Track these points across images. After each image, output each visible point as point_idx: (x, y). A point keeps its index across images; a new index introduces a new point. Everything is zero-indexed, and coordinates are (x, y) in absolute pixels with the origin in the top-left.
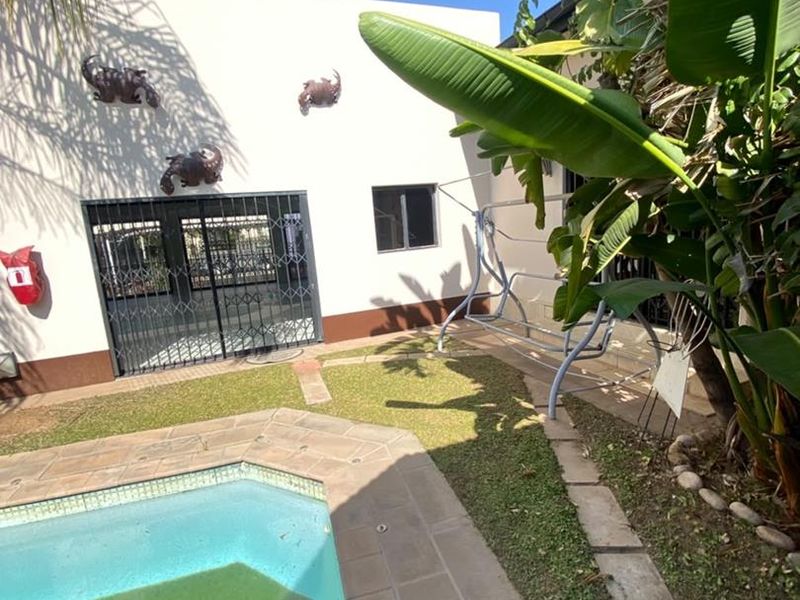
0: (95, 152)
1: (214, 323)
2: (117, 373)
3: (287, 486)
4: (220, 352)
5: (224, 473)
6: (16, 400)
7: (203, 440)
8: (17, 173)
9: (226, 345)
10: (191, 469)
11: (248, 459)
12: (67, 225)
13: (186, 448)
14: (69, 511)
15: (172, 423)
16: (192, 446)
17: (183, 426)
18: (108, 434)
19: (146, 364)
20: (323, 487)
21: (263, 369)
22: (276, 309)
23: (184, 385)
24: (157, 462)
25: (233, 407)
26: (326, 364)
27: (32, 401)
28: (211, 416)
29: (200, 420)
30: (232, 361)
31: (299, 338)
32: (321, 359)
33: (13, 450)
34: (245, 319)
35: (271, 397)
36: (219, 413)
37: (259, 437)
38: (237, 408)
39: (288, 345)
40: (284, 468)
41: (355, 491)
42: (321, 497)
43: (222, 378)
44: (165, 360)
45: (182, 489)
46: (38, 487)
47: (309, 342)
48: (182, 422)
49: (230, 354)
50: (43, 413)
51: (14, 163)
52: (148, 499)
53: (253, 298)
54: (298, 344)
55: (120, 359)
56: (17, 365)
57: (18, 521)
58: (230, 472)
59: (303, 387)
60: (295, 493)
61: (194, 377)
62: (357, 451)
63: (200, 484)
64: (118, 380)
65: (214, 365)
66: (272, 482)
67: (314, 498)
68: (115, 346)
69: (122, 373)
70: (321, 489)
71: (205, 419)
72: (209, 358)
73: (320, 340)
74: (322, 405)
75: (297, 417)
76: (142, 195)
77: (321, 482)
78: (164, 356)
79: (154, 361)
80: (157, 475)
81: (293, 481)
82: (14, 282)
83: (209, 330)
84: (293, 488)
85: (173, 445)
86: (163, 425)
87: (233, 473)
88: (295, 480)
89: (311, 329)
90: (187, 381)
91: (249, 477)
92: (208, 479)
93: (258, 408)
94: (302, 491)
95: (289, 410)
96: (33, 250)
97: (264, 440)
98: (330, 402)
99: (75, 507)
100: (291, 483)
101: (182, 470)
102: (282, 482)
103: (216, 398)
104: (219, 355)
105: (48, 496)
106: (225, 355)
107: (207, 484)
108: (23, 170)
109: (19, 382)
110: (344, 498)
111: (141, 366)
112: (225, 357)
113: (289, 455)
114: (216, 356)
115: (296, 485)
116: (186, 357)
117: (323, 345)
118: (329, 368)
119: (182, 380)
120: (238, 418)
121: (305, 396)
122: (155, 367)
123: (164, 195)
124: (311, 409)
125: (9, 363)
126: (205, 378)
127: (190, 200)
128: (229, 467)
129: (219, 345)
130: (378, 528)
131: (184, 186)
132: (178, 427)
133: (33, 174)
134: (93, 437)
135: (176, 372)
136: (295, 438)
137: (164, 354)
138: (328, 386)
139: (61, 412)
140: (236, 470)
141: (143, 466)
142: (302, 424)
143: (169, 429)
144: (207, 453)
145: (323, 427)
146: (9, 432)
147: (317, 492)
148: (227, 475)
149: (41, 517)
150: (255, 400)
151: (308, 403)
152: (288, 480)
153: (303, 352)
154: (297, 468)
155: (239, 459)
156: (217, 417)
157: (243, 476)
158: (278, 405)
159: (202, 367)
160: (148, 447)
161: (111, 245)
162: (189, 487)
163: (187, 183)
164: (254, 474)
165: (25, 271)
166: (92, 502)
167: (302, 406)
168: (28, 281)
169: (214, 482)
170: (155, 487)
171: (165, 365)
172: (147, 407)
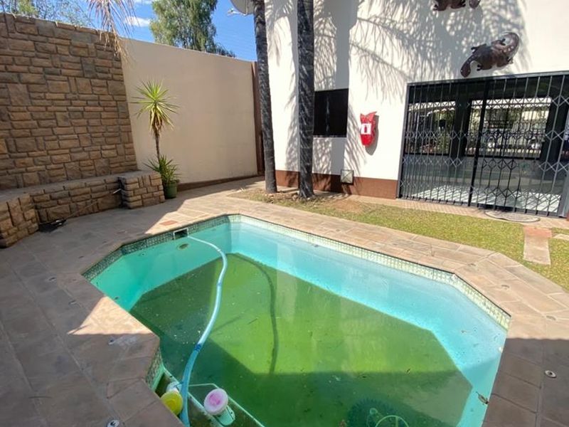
0: (425, 47)
1: (469, 181)
2: (398, 196)
3: (481, 305)
4: (467, 201)
5: (439, 275)
6: (347, 195)
7: (433, 249)
8: (381, 65)
9: (473, 198)
10: (419, 262)
11: (458, 274)
12: (398, 97)
13: (420, 250)
14: (354, 254)
15: (417, 233)
16: (425, 250)
17: (424, 237)
18: (382, 225)
19: (415, 195)
20: (510, 319)
21: (496, 222)
22: (525, 182)
23: (433, 214)
24: (402, 249)
25: (461, 239)
26: (558, 237)
27: (353, 197)
28: (444, 238)
29: (436, 238)
30: (473, 210)
31: (539, 208)
32: (555, 231)
33: (341, 216)
34: (494, 183)
35: (494, 243)
36: (450, 238)
37: (472, 264)
38: (465, 240)
39: (526, 211)
40: (483, 292)
41: (538, 337)
42: (506, 326)
43: (461, 218)
44: (428, 196)
45: (411, 271)
46: (345, 236)
47: (549, 214)
48: (424, 234)
49: (474, 204)
50: (357, 205)
51: (380, 58)
52: (390, 267)
53: (507, 165)
54: (537, 212)
55: (402, 188)
56: (354, 178)
57: (334, 248)
58: (443, 276)
59: (525, 246)
60: (486, 312)
61: (442, 212)
62: (557, 311)
63: (422, 274)
64: (397, 199)
65: (459, 208)
66: (471, 297)
67: (500, 324)
68: (401, 179)
69: (400, 196)
70: (508, 321)
71: (438, 238)
72: (458, 202)
73: (563, 215)
74: (538, 264)
75: (510, 265)
76: (447, 78)
77: (510, 316)
78: (427, 194)
79: (421, 195)
80: (399, 256)
81: (487, 304)
82: (363, 132)
83: (464, 184)
84: (484, 308)
85: (414, 245)
86: (412, 232)
87: (444, 278)
88: (488, 304)
89: (556, 205)
90: (437, 213)
91: (455, 286)
92: (428, 274)
93: (480, 246)
94: (491, 314)
95: (505, 257)
96: (376, 114)
97: (476, 268)
98: (548, 265)
99: (357, 253)
100: (485, 304)
101: (414, 261)
102: (479, 301)
103: (453, 229)
104: (466, 203)
105: (348, 242)
106: (469, 204)
107: (426, 276)
108: (384, 63)
109: (351, 186)
110: (525, 336)
111: (412, 195)
112: (469, 205)
113: (491, 286)
114: (462, 203)
115: (488, 308)
116: (441, 197)
117: (564, 221)
118: (559, 240)
119: (434, 211)
120: (462, 247)
121: (524, 253)
122: (420, 198)
123: (462, 77)
124: (526, 264)
125: (350, 176)
126: (449, 215)
127: (480, 81)
128: (443, 273)
129: (468, 197)
130: (547, 372)
131: (478, 70)
132: (421, 236)
133: (387, 64)
134: (375, 224)
135: (432, 205)
136: (502, 277)
137: (428, 192)
138: (551, 253)
139: (365, 207)
140: (448, 277)
141: (395, 248)
142: (512, 270)
143: (416, 235)
144: (432, 258)
145: (530, 280)
146: (342, 208)
147: (505, 322)
148: (441, 277)
149: (343, 251)
150: (480, 240)
151: (524, 258)
152: (483, 301)
153: (539, 220)
154: (493, 296)
155: (452, 270)
156: (448, 240)
157: (451, 283)
158: (497, 250)
159: (450, 206)
160: (400, 240)
161: (420, 118)
162: (415, 272)
163: (482, 67)
164: (459, 285)
165: (369, 126)
166: (365, 255)
167: (519, 258)
168: (369, 132)
169: (431, 277)
170: (396, 263)
171: (426, 199)
172: (407, 219)
